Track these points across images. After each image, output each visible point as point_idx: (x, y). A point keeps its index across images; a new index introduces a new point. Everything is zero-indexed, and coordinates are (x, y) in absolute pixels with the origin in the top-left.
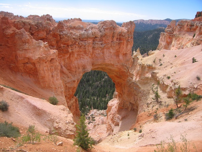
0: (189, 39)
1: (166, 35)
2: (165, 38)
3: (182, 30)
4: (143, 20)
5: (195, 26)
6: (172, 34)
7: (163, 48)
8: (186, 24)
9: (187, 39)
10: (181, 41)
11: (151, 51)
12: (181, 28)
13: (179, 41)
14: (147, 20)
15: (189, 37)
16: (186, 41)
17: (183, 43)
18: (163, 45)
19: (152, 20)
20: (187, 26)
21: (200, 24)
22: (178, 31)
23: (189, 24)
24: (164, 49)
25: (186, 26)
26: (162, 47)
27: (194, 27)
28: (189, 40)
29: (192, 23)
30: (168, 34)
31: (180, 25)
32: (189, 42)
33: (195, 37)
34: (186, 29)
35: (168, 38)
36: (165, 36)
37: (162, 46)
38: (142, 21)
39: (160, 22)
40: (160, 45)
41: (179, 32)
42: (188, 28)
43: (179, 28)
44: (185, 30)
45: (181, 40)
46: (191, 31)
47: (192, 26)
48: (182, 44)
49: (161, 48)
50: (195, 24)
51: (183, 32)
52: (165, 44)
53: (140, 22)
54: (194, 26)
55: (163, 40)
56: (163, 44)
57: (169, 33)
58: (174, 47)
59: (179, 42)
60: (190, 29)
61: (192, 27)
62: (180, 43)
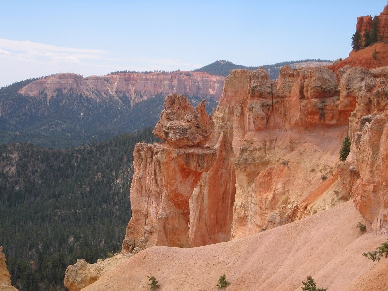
0: (324, 173)
1: (163, 158)
2: (163, 178)
3: (278, 120)
4: (77, 78)
5: (343, 93)
6: (199, 145)
7: (155, 238)
8: (296, 89)
9: (313, 170)
10: (280, 186)
11: (80, 262)
12: (270, 110)
13: (266, 185)
14: (97, 78)
15: (323, 162)
16: (310, 184)
17: (295, 199)
18: (153, 217)
19: (127, 77)
20: (302, 97)
21: (363, 84)
22: (259, 130)
23: (312, 83)
24: (160, 243)
25: (295, 98)
26: (151, 233)
27: (341, 102)
28: (324, 178)
29: (324, 80)
30: (175, 152)
31: (261, 96)
32: (327, 187)
33: (350, 155)
34: (296, 114)
35: (179, 177)
36: (158, 162)
37: (148, 228)
38: (71, 81)
39: (179, 81)
40: (137, 220)
41: (262, 136)
42: (309, 107)
43: (261, 112)
44: (293, 122)
45: (281, 181)
46: (327, 122)
47: (324, 93)
48: (286, 202)
49: (146, 240)
50: (343, 82)
51: (286, 136)
52: (164, 209)
53: (59, 90)
54: (337, 93)
55: (153, 187)
56: (152, 211)
57: (176, 145)
58: (250, 225)
59: (270, 196)
60: (322, 116)
61: (329, 102)
62: (274, 197)
